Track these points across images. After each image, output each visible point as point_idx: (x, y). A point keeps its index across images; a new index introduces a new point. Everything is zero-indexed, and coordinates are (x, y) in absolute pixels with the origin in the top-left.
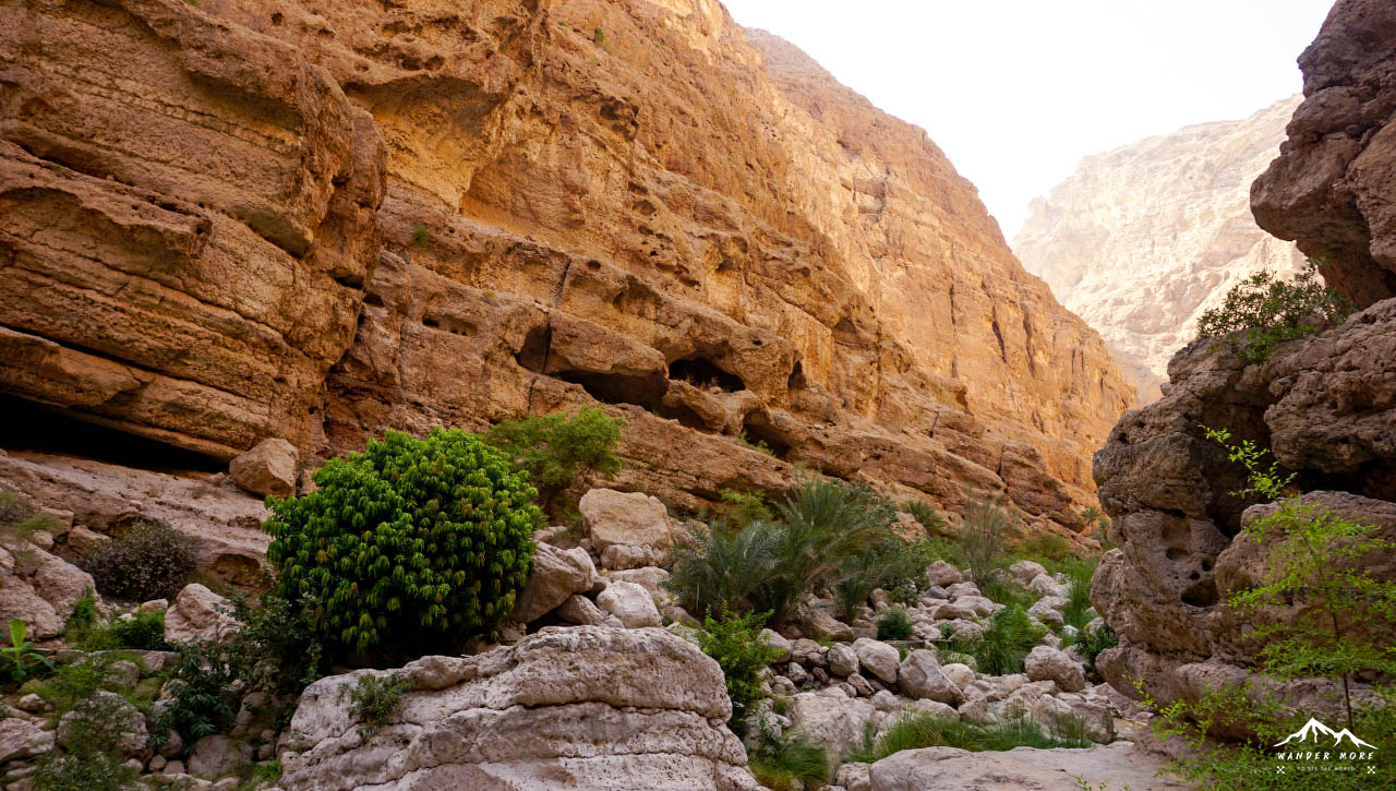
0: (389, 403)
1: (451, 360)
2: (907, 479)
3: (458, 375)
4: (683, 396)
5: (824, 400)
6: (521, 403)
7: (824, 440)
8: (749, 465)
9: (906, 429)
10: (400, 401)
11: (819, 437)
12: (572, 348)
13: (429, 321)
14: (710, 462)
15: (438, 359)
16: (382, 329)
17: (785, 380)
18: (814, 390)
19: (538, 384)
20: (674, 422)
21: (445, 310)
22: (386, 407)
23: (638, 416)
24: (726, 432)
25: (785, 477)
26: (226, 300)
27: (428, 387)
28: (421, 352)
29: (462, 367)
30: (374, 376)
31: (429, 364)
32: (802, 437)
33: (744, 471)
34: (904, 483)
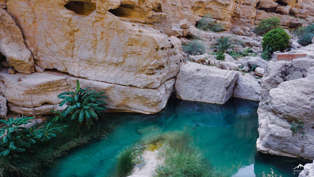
0: (239, 18)
1: (247, 10)
2: (311, 15)
3: (248, 12)
4: (280, 9)
5: (301, 4)
6: (255, 15)
7: (302, 13)
8: (292, 20)
9: (310, 2)
10: (241, 18)
11: (301, 12)
12: (263, 5)
13: (243, 4)
14: (285, 20)
15: (245, 10)
16: (238, 7)
17: (295, 2)
18: (299, 3)
19: (258, 11)
20: (279, 14)
21: (245, 2)
22: (239, 19)
23: (273, 14)
24: (286, 14)
25: (298, 21)
26: (229, 10)
27: (244, 15)
28: (243, 10)
29: (249, 11)
30: (237, 14)
31: (244, 11)
32: (298, 12)
33: (291, 21)
34: (310, 15)
